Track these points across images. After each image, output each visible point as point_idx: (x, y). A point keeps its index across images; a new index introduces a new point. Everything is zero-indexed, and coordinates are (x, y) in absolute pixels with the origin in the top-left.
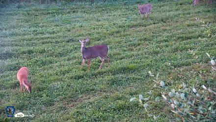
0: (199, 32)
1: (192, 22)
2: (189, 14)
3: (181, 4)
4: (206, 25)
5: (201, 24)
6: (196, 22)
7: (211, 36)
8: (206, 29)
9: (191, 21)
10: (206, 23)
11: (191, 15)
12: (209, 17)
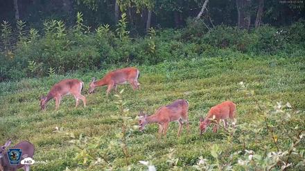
0: (63, 156)
1: (48, 137)
2: (41, 120)
3: (21, 100)
4: (78, 141)
5: (65, 139)
6: (55, 137)
7: (89, 163)
8: (78, 149)
9: (46, 135)
10: (77, 137)
11: (45, 121)
12: (81, 125)
